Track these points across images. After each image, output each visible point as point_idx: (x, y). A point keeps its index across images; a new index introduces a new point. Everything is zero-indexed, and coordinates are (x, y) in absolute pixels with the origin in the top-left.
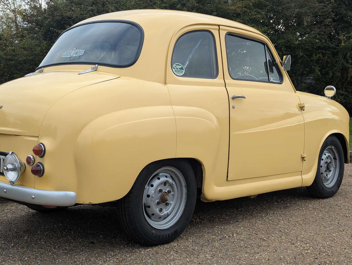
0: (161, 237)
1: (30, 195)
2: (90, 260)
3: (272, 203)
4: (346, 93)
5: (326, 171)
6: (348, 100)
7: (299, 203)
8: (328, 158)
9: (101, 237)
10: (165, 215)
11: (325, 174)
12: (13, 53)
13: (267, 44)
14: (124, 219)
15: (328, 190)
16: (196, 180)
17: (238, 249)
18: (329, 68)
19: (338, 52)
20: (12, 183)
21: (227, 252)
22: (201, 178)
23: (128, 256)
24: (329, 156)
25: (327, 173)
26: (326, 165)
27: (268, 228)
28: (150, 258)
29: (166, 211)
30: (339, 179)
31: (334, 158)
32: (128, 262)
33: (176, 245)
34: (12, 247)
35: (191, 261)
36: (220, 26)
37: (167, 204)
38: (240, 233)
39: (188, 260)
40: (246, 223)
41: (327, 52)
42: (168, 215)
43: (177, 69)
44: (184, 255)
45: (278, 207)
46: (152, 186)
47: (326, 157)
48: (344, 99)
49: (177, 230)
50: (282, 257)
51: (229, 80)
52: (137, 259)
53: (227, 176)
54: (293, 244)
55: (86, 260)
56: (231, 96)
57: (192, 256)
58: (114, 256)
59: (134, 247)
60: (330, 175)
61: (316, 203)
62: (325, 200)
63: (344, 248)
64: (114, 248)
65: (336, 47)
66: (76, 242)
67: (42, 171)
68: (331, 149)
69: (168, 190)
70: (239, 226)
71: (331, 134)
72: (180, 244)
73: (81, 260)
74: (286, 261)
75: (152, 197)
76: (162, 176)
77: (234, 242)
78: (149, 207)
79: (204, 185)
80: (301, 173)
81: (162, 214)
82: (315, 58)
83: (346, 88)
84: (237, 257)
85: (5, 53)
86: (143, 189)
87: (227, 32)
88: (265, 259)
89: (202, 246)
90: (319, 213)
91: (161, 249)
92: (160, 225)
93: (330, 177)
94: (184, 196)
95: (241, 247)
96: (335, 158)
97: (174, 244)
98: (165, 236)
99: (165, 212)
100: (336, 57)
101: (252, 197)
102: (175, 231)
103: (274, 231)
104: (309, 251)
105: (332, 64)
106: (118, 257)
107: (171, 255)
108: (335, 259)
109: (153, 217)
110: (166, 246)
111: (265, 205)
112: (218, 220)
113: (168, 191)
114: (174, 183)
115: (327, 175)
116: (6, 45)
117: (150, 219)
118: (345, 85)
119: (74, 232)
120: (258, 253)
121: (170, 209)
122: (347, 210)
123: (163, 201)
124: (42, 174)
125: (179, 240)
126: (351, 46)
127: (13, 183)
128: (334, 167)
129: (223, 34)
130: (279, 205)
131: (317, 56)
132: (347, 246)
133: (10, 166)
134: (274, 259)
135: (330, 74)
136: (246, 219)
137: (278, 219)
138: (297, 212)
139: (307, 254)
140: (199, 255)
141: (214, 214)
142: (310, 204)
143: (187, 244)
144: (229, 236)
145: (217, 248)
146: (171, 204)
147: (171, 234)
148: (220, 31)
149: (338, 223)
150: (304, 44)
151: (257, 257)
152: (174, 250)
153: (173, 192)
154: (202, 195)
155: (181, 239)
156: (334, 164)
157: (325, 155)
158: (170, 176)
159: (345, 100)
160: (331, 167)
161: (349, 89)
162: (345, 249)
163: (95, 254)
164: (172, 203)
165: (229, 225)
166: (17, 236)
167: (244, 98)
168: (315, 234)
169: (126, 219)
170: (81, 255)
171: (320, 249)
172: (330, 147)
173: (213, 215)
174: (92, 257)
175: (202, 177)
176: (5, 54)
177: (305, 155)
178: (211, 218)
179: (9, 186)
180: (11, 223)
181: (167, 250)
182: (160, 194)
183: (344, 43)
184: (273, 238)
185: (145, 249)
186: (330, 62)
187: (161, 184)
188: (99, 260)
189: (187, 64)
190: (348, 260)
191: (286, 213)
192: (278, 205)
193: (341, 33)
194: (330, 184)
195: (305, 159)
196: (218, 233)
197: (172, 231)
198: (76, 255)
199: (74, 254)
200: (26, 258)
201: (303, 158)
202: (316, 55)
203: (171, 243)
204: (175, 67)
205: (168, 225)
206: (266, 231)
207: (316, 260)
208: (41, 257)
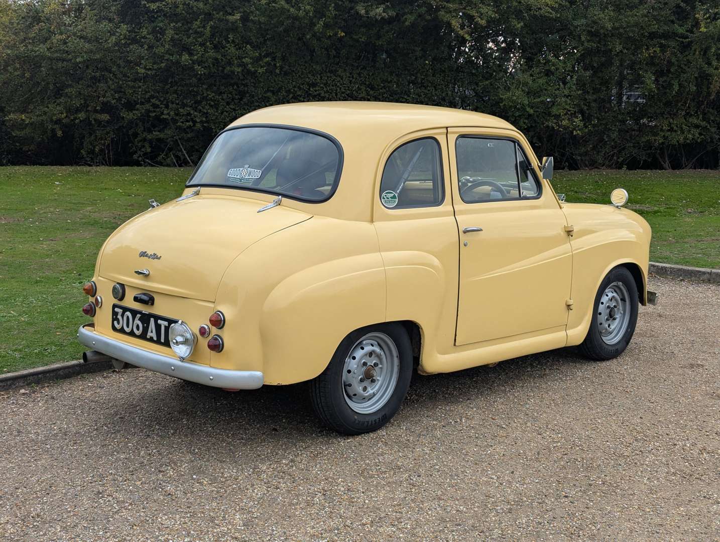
0: (366, 423)
1: (207, 375)
2: (277, 454)
3: (524, 367)
4: (705, 122)
5: (607, 320)
6: (708, 137)
7: (564, 368)
8: (611, 300)
9: (284, 421)
10: (370, 395)
11: (606, 324)
12: (63, 47)
13: (518, 141)
14: (319, 402)
15: (610, 348)
16: (412, 346)
17: (466, 441)
18: (672, 74)
19: (692, 43)
20: (182, 359)
21: (451, 445)
22: (418, 343)
23: (324, 448)
24: (613, 297)
25: (609, 322)
26: (608, 311)
27: (511, 409)
28: (353, 451)
29: (372, 390)
30: (629, 330)
31: (621, 300)
32: (325, 456)
33: (385, 434)
34: (172, 434)
35: (404, 456)
36: (448, 129)
37: (373, 381)
38: (471, 417)
39: (400, 454)
40: (481, 402)
41: (670, 43)
42: (374, 395)
43: (387, 198)
44: (396, 448)
45: (530, 376)
46: (354, 358)
47: (608, 299)
48: (700, 134)
49: (385, 414)
50: (522, 452)
51: (460, 206)
52: (336, 453)
53: (455, 340)
54: (540, 435)
55: (271, 453)
56: (462, 229)
57: (406, 449)
58: (306, 448)
59: (330, 435)
60: (614, 325)
61: (589, 367)
62: (604, 364)
63: (606, 439)
64: (304, 438)
65: (689, 34)
66: (252, 428)
67: (221, 345)
68: (618, 287)
69: (374, 362)
70: (471, 406)
71: (617, 264)
72: (390, 432)
73: (266, 453)
74: (526, 458)
75: (354, 373)
76: (367, 344)
77: (461, 430)
78: (350, 385)
79: (422, 354)
80: (566, 327)
81: (366, 394)
82: (645, 55)
83: (704, 114)
84: (464, 451)
85: (48, 47)
86: (342, 363)
87: (458, 135)
88: (499, 454)
89: (419, 436)
90: (588, 386)
91: (365, 440)
92: (364, 408)
93: (614, 329)
94: (396, 369)
95: (470, 437)
96: (623, 300)
97: (382, 432)
98: (370, 423)
99: (370, 391)
100: (687, 53)
101: (491, 366)
102: (383, 416)
103: (518, 414)
104: (559, 444)
105: (679, 66)
106: (311, 450)
107: (379, 447)
108: (590, 455)
109: (354, 398)
110: (372, 435)
111: (512, 372)
112: (442, 397)
113: (375, 364)
114: (382, 353)
115: (609, 326)
116: (50, 31)
117: (351, 400)
118: (703, 107)
119: (246, 413)
120: (491, 446)
121: (377, 387)
122: (631, 380)
123: (369, 377)
124: (220, 349)
125: (388, 427)
126: (717, 32)
127: (184, 359)
128: (621, 313)
129: (452, 138)
130: (534, 372)
131: (650, 51)
132: (611, 437)
133: (180, 339)
134: (512, 454)
135: (674, 87)
136: (481, 395)
137: (528, 396)
138: (557, 384)
139: (556, 448)
140: (414, 448)
141: (437, 386)
142: (580, 371)
143: (399, 432)
144: (455, 422)
145: (438, 439)
146: (378, 380)
147: (378, 420)
148: (448, 135)
149: (611, 403)
150: (624, 28)
151: (489, 452)
152: (382, 441)
153: (381, 363)
154: (419, 367)
155: (391, 425)
156: (621, 308)
157: (607, 295)
158: (376, 343)
159: (703, 137)
160: (616, 313)
161: (711, 115)
162: (607, 442)
163: (282, 446)
164: (380, 379)
165: (457, 405)
166: (171, 419)
167: (481, 230)
168: (574, 419)
169: (321, 402)
170: (264, 446)
171: (574, 441)
172: (616, 284)
173: (435, 388)
174: (279, 449)
175: (421, 344)
176: (48, 49)
177: (571, 302)
178: (432, 393)
179: (178, 363)
180: (157, 399)
181: (373, 440)
182: (365, 368)
183: (706, 27)
184: (515, 425)
185: (345, 439)
186: (676, 63)
187: (366, 355)
188: (289, 454)
189: (400, 187)
190: (606, 457)
191: (541, 385)
192: (532, 372)
193: (700, 5)
194: (612, 339)
195: (572, 307)
196: (441, 417)
197: (380, 416)
198: (258, 446)
199: (255, 445)
200: (197, 450)
201: (569, 307)
202: (647, 49)
203: (379, 432)
204: (385, 196)
205: (374, 408)
206: (508, 414)
207: (565, 456)
208: (215, 449)
